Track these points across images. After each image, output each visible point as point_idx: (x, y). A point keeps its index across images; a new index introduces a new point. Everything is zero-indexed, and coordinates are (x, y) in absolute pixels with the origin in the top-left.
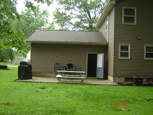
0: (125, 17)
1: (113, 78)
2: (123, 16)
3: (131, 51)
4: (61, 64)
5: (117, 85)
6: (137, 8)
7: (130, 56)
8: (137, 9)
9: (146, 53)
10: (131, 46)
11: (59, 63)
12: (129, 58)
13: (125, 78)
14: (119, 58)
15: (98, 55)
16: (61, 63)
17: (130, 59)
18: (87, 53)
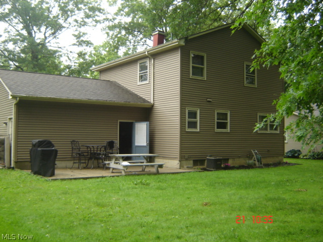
0: (193, 67)
1: (180, 161)
2: (191, 65)
3: (200, 119)
4: (80, 143)
5: (199, 171)
6: (207, 54)
7: (200, 127)
8: (207, 56)
9: (217, 122)
10: (200, 112)
11: (76, 140)
12: (198, 130)
13: (194, 161)
14: (187, 130)
15: (136, 125)
16: (79, 140)
17: (200, 132)
18: (119, 121)
